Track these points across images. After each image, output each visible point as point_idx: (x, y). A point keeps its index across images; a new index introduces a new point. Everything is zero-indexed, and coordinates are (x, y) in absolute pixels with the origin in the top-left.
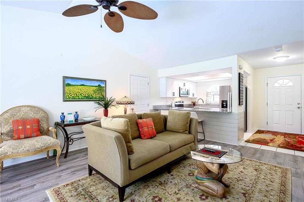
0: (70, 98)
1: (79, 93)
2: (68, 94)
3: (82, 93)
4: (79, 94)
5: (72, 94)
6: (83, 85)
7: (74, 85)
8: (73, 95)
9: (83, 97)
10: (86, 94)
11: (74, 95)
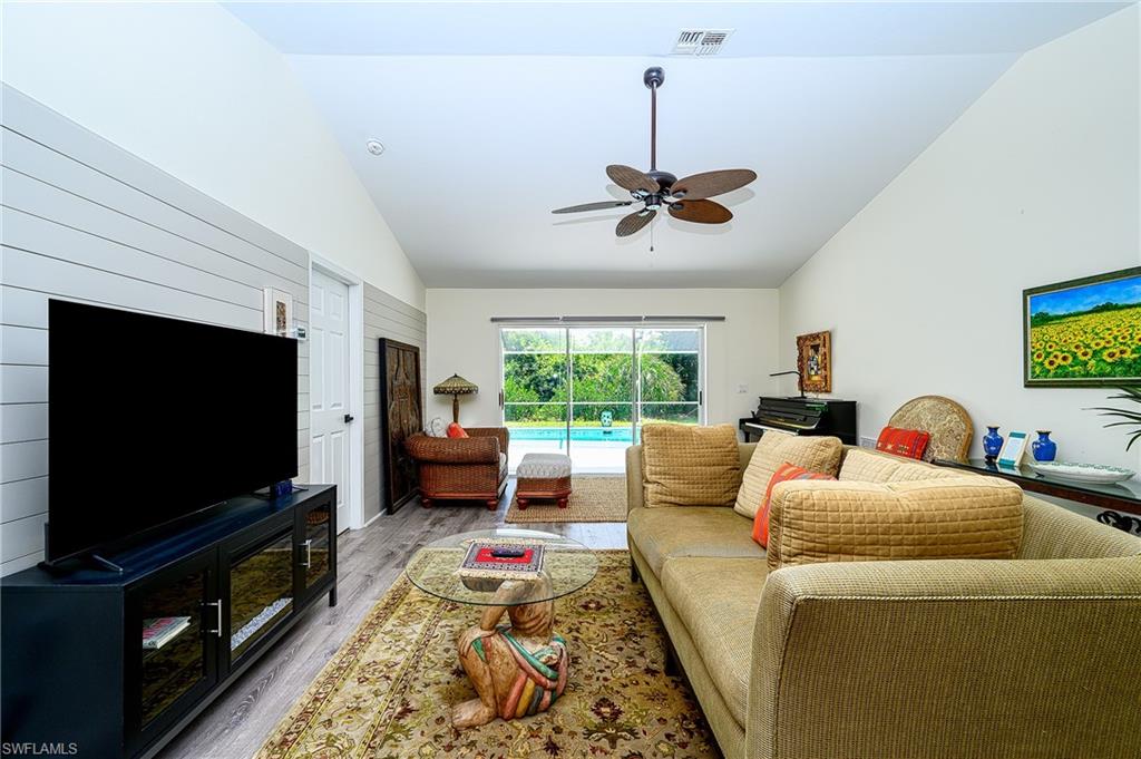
0: (1049, 371)
1: (1088, 346)
2: (1039, 356)
3: (1105, 348)
4: (1085, 354)
5: (1056, 357)
6: (1108, 307)
7: (1064, 316)
8: (1059, 361)
9: (1109, 369)
10: (1122, 352)
11: (1065, 358)
